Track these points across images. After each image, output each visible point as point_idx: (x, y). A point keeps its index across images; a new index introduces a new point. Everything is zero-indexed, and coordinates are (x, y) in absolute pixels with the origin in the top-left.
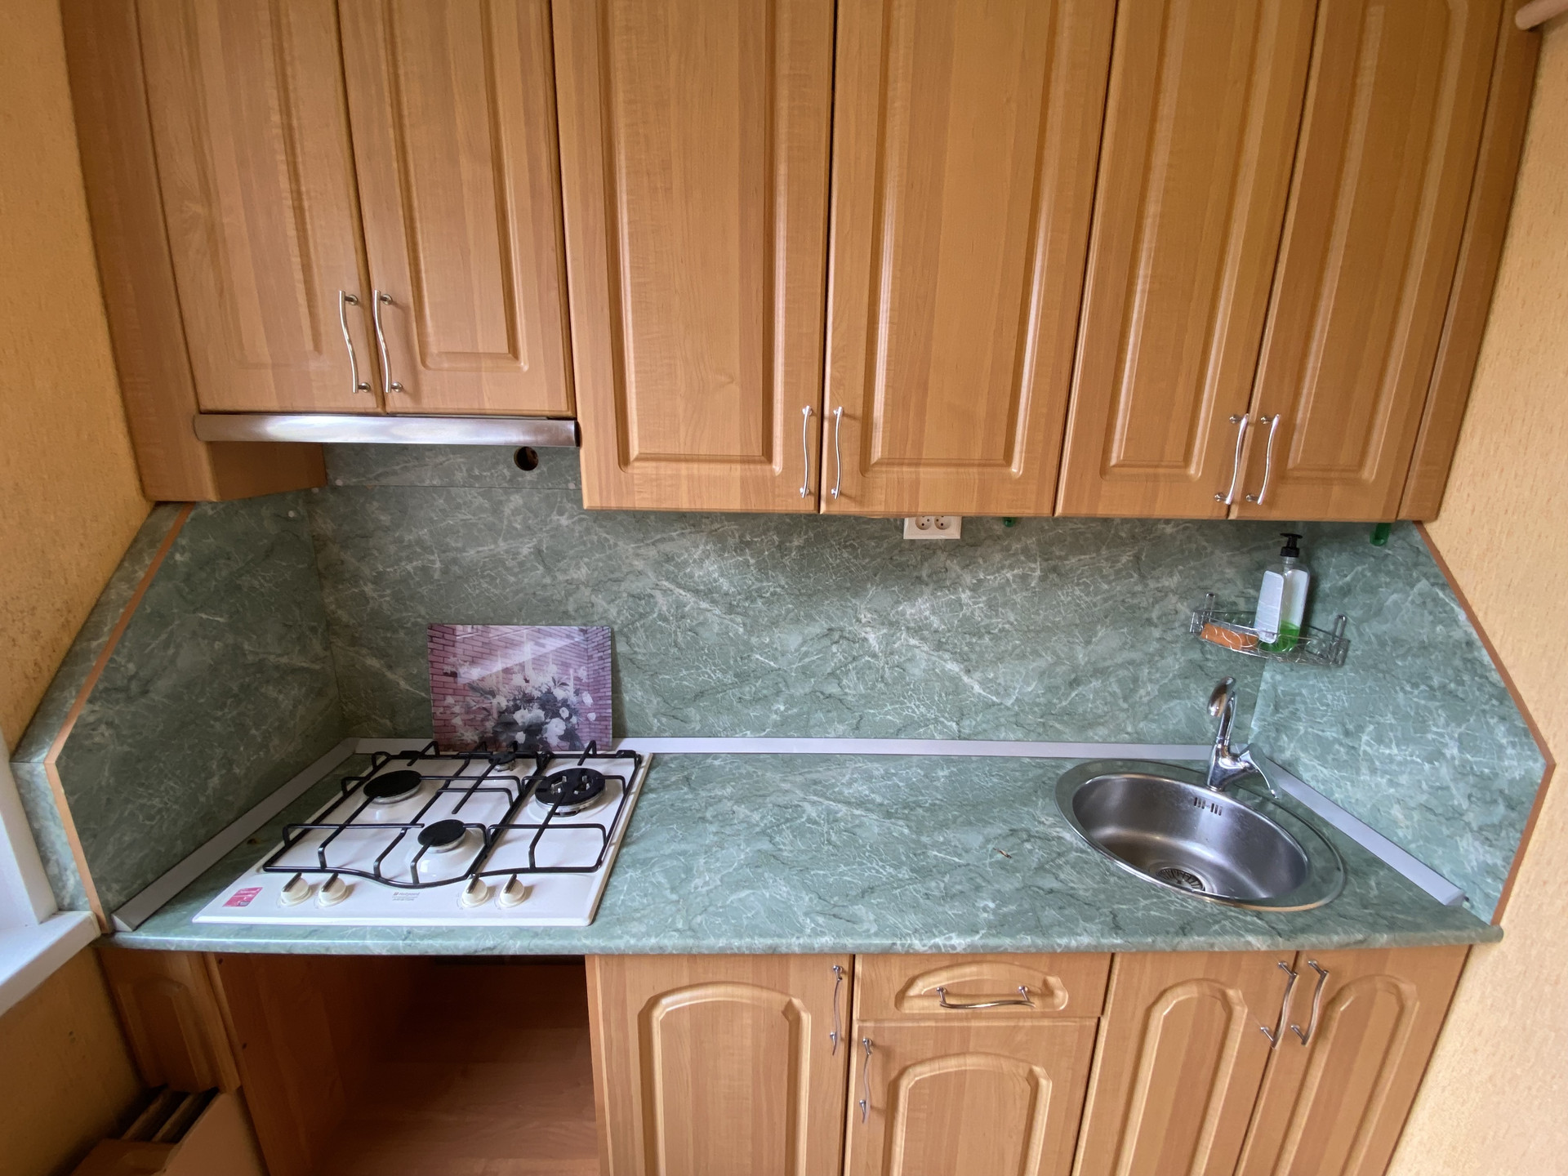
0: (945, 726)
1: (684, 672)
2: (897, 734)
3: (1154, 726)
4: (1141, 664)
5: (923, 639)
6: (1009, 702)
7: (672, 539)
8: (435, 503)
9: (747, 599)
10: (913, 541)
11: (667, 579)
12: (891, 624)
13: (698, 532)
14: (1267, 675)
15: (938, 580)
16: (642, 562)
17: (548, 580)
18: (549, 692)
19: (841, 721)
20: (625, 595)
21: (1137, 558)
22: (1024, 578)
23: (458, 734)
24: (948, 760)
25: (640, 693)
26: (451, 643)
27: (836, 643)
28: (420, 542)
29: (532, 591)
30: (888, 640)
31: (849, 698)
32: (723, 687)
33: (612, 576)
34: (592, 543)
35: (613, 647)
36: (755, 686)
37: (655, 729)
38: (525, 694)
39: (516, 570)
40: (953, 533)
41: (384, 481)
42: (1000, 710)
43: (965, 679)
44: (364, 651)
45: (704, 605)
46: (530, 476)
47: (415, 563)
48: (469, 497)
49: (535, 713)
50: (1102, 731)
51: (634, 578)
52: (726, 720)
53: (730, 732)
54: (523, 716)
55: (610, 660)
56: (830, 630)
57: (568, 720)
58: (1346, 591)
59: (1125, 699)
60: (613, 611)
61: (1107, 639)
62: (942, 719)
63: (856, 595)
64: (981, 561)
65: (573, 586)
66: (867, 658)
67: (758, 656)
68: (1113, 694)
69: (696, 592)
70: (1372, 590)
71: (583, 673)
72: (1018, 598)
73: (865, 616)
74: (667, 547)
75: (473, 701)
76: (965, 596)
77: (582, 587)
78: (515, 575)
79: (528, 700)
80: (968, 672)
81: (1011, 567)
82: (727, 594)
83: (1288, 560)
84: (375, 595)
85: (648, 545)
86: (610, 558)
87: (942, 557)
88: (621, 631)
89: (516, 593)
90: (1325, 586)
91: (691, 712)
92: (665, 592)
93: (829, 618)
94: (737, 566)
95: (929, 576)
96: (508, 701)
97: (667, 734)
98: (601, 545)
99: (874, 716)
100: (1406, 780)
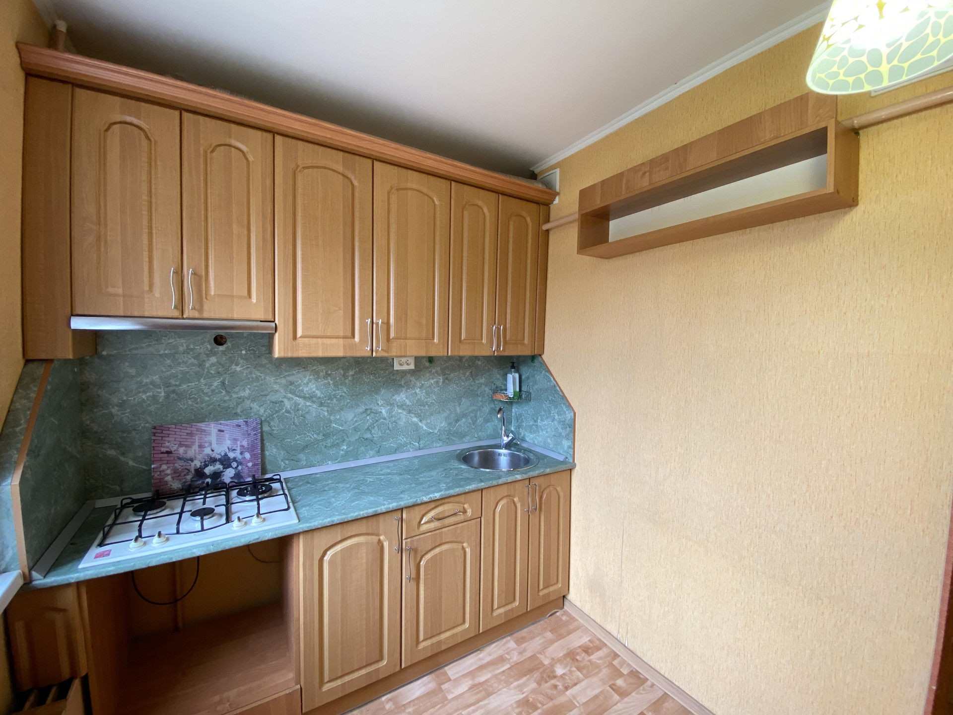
0: (414, 445)
1: (298, 437)
2: (395, 451)
3: (483, 433)
4: (477, 410)
5: (403, 409)
6: (436, 431)
7: (294, 375)
8: (165, 363)
9: (329, 399)
10: (397, 370)
11: (291, 393)
12: (391, 404)
13: (306, 371)
14: (513, 410)
15: (408, 385)
16: (278, 386)
17: (227, 398)
18: (226, 455)
19: (372, 450)
20: (269, 402)
21: (471, 373)
22: (437, 382)
23: (169, 485)
24: (416, 457)
25: (275, 450)
26: (167, 435)
27: (369, 415)
28: (152, 383)
29: (218, 403)
30: (390, 412)
31: (375, 439)
32: (317, 441)
33: (262, 393)
34: (252, 378)
35: (261, 428)
36: (333, 439)
37: (282, 467)
38: (211, 458)
39: (210, 394)
40: (412, 367)
41: (135, 352)
42: (433, 435)
43: (420, 424)
44: (106, 446)
45: (308, 404)
46: (221, 348)
47: (148, 394)
48: (186, 359)
49: (218, 467)
50: (468, 438)
51: (273, 393)
52: (319, 457)
53: (321, 463)
54: (208, 470)
55: (260, 434)
56: (366, 409)
57: (236, 468)
58: (528, 378)
59: (473, 425)
60: (262, 411)
61: (465, 402)
62: (412, 442)
63: (376, 393)
64: (422, 377)
65: (241, 400)
66: (382, 420)
67: (334, 425)
68: (470, 423)
69: (305, 398)
70: (533, 376)
71: (245, 443)
72: (436, 390)
73: (380, 402)
74: (291, 378)
75: (178, 465)
76: (418, 391)
77: (246, 400)
78: (209, 396)
79: (213, 461)
80: (421, 421)
81: (433, 379)
82: (319, 398)
83: (513, 370)
84: (119, 413)
85: (281, 378)
86: (262, 385)
87: (409, 376)
88: (266, 420)
89: (209, 406)
90: (523, 377)
91: (302, 456)
92: (289, 399)
93: (366, 404)
94: (325, 385)
95: (404, 384)
96: (201, 463)
97: (288, 469)
98: (257, 379)
99: (386, 445)
100: (549, 430)
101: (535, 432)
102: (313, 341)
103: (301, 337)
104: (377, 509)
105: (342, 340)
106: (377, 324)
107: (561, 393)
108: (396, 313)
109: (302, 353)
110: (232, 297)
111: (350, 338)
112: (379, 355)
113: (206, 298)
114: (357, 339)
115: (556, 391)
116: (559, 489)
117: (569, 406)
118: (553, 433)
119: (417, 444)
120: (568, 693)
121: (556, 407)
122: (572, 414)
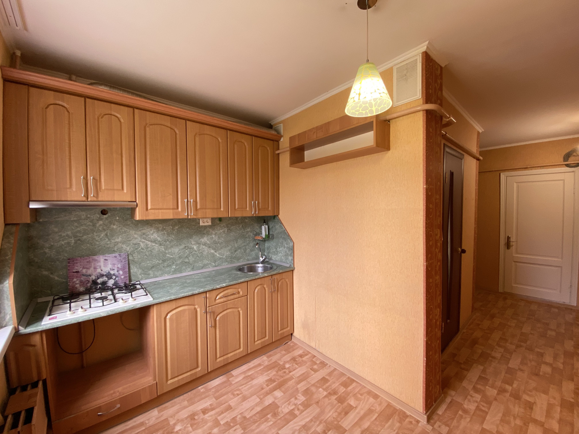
0: (212, 265)
1: (148, 262)
2: (202, 268)
3: (250, 257)
4: (246, 245)
5: (206, 246)
6: (224, 257)
7: (145, 229)
8: (74, 225)
9: (165, 242)
10: (202, 226)
11: (143, 239)
12: (199, 244)
13: (151, 227)
14: (266, 244)
15: (208, 234)
16: (137, 235)
17: (109, 242)
18: (109, 272)
19: (189, 268)
20: (132, 244)
21: (243, 226)
22: (224, 231)
23: (78, 289)
24: (214, 271)
25: (136, 269)
26: (76, 263)
27: (187, 249)
28: (67, 235)
29: (104, 246)
30: (198, 247)
31: (191, 262)
32: (159, 264)
33: (128, 240)
34: (123, 232)
35: (128, 258)
36: (167, 263)
37: (140, 278)
38: (101, 274)
39: (99, 240)
40: (210, 224)
41: (57, 220)
42: (223, 259)
43: (215, 253)
44: (43, 270)
45: (153, 244)
46: (105, 216)
47: (65, 242)
48: (86, 222)
49: (105, 279)
50: (242, 260)
51: (134, 239)
52: (160, 272)
53: (161, 275)
54: (99, 281)
55: (127, 261)
56: (185, 247)
57: (115, 279)
58: (272, 227)
59: (245, 253)
60: (128, 249)
61: (240, 242)
62: (211, 263)
63: (191, 238)
64: (216, 229)
65: (117, 243)
66: (194, 252)
67: (168, 255)
68: (243, 252)
69: (151, 241)
70: (275, 226)
71: (119, 266)
72: (223, 235)
73: (193, 243)
74: (144, 231)
75: (83, 278)
76: (213, 236)
77: (119, 243)
78: (99, 242)
79: (102, 276)
80: (216, 252)
81: (222, 229)
82: (159, 241)
83: (264, 224)
84: (49, 252)
85: (138, 231)
86: (128, 235)
87: (208, 229)
88: (130, 253)
89: (99, 247)
90: (270, 227)
91: (150, 272)
92: (143, 242)
93: (185, 244)
94: (162, 234)
95: (206, 233)
96: (95, 277)
97: (144, 279)
98: (125, 232)
99: (197, 265)
100: (283, 252)
101: (276, 254)
102: (157, 211)
103: (150, 209)
104: (193, 292)
105: (172, 210)
106: (190, 202)
107: (287, 234)
108: (200, 196)
109: (151, 217)
110: (114, 190)
111: (176, 209)
112: (192, 217)
113: (100, 191)
114: (180, 209)
115: (285, 233)
116: (287, 280)
117: (291, 240)
118: (284, 254)
119: (214, 264)
120: (291, 374)
121: (285, 241)
122: (292, 243)
